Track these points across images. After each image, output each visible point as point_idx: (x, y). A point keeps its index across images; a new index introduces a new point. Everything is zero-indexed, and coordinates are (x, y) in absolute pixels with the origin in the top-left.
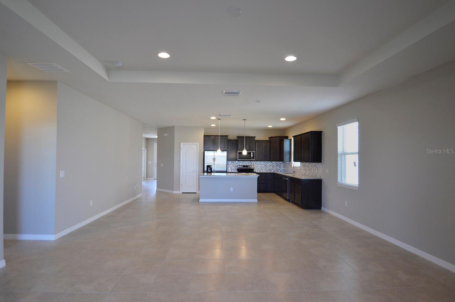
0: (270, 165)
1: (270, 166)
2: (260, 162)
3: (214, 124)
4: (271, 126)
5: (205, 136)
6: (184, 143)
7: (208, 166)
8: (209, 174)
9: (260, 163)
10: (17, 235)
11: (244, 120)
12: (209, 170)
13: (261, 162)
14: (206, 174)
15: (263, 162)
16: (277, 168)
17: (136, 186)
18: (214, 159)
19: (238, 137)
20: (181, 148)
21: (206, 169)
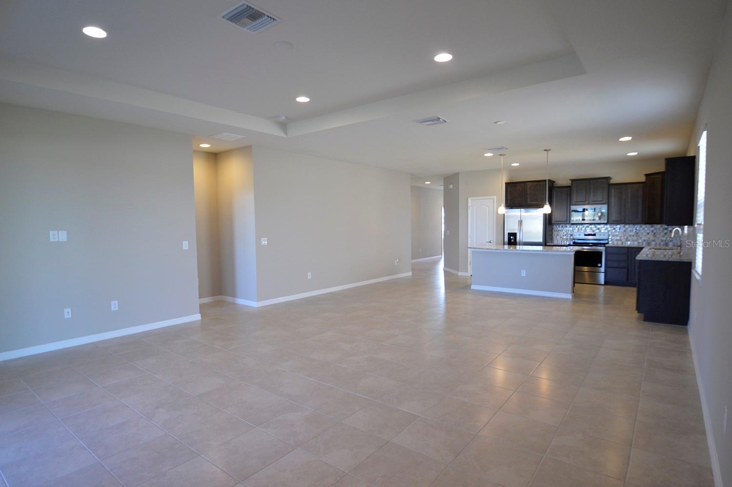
0: (648, 231)
1: (648, 233)
2: (624, 227)
3: (517, 163)
4: (635, 154)
5: (507, 184)
6: (471, 198)
7: (510, 234)
8: (512, 248)
9: (624, 229)
10: (235, 299)
11: (545, 150)
12: (512, 240)
13: (627, 226)
14: (506, 247)
15: (631, 226)
16: (664, 239)
17: (396, 261)
18: (521, 222)
19: (572, 180)
20: (469, 206)
21: (506, 239)
